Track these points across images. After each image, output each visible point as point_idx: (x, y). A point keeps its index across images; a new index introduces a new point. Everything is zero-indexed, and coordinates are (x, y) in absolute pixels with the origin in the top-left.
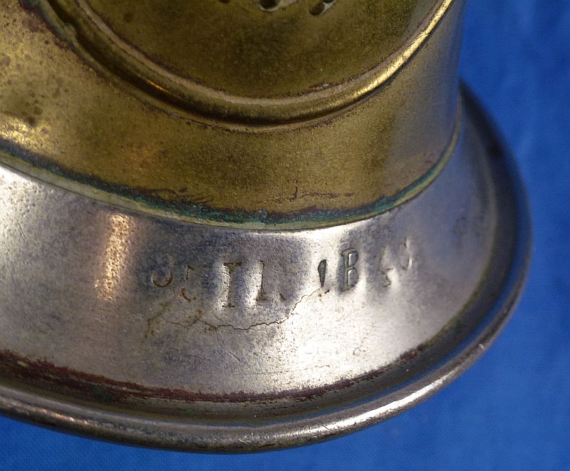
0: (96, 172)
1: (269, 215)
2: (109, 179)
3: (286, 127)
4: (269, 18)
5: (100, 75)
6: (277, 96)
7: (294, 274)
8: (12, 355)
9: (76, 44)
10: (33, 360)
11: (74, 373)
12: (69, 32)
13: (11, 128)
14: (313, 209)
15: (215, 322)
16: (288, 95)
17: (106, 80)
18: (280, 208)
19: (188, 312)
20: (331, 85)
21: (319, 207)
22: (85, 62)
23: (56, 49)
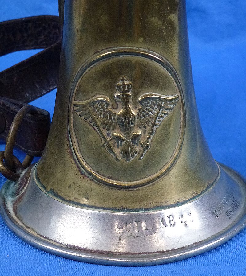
0: (102, 206)
1: (144, 209)
2: (106, 207)
3: (143, 187)
4: (130, 163)
5: (99, 184)
6: (137, 180)
7: (154, 223)
8: (90, 250)
9: (93, 179)
10: (95, 250)
11: (104, 252)
12: (91, 177)
13: (84, 201)
14: (156, 206)
15: (135, 236)
16: (140, 179)
17: (101, 185)
18: (147, 207)
19: (128, 234)
20: (150, 175)
21: (158, 206)
22: (95, 182)
23: (90, 181)
